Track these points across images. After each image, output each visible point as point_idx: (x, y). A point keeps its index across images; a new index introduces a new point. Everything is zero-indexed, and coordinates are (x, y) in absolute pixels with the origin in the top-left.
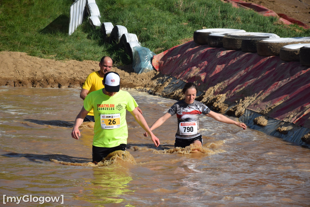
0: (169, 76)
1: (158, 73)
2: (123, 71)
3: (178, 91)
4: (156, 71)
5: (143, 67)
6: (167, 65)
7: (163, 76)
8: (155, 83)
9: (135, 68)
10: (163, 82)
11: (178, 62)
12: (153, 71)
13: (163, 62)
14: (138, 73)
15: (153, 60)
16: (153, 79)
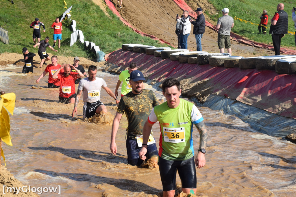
0: (111, 63)
1: (107, 62)
2: (92, 61)
3: (114, 69)
4: (106, 61)
5: (100, 59)
6: (111, 59)
7: (109, 63)
8: (105, 66)
9: (97, 60)
10: (108, 65)
11: (115, 57)
12: (105, 61)
13: (109, 57)
14: (98, 62)
15: (105, 57)
16: (105, 65)
